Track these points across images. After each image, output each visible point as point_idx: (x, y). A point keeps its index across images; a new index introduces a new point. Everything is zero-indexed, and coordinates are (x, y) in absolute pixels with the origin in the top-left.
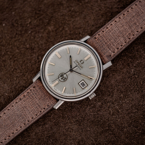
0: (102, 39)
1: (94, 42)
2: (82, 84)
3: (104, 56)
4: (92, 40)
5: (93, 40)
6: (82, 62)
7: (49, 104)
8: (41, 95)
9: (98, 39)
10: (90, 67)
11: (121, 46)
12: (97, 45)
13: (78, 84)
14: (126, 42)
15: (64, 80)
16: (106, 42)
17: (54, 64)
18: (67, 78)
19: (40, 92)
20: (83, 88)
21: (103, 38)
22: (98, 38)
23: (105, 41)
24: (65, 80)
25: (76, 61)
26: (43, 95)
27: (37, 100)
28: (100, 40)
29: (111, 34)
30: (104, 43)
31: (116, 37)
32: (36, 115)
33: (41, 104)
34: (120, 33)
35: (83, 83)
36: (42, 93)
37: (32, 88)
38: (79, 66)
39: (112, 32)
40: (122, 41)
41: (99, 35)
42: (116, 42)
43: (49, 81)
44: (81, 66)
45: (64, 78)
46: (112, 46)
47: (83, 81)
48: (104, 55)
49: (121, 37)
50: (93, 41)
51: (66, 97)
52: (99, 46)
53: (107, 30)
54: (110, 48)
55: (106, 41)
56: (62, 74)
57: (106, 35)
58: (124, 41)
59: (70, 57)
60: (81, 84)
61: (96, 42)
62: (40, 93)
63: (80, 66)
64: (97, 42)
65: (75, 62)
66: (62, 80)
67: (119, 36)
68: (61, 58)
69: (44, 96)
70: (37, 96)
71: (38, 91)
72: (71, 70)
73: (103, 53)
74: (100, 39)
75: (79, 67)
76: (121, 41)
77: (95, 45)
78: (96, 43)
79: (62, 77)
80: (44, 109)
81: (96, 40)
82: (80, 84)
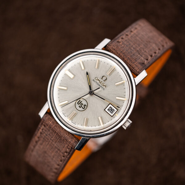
0: (128, 43)
2: (110, 110)
6: (104, 78)
9: (122, 43)
10: (116, 84)
13: (105, 110)
15: (83, 109)
16: (135, 47)
17: (66, 88)
18: (87, 105)
20: (112, 115)
24: (85, 109)
25: (96, 78)
28: (125, 44)
35: (111, 108)
43: (63, 113)
44: (105, 85)
45: (83, 106)
47: (110, 105)
51: (91, 131)
56: (80, 100)
59: (87, 74)
60: (108, 110)
63: (103, 84)
64: (122, 46)
66: (81, 109)
68: (74, 78)
72: (91, 93)
79: (80, 105)
82: (106, 110)
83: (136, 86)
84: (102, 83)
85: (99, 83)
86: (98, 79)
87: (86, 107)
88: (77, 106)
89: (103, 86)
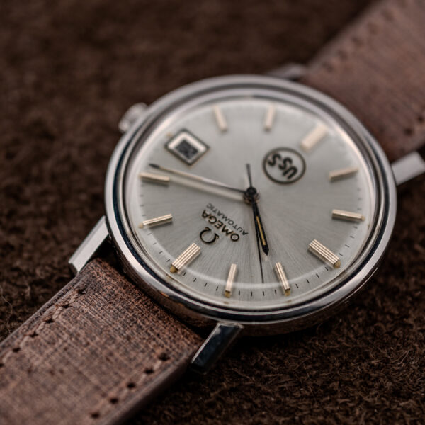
0: (132, 357)
1: (169, 342)
3: (109, 287)
4: (178, 346)
5: (174, 346)
6: (208, 237)
9: (153, 354)
11: (37, 335)
12: (152, 330)
14: (16, 350)
15: (278, 155)
16: (110, 345)
20: (184, 134)
21: (130, 360)
22: (151, 357)
23: (118, 348)
25: (235, 237)
28: (143, 352)
29: (94, 380)
30: (119, 339)
31: (66, 369)
34: (49, 386)
38: (220, 218)
39: (89, 388)
40: (37, 356)
41: (149, 368)
42: (66, 349)
44: (207, 219)
45: (279, 162)
46: (81, 328)
47: (190, 160)
48: (113, 293)
49: (43, 369)
50: (174, 342)
52: (144, 324)
53: (112, 394)
54: (90, 323)
55: (114, 347)
56: (289, 177)
57: (116, 374)
58: (23, 356)
61: (160, 341)
63: (213, 220)
64: (154, 343)
65: (240, 234)
66: (284, 155)
67: (52, 372)
73: (118, 299)
74: (141, 355)
75: (219, 214)
76: (41, 353)
77: (162, 328)
78: (158, 335)
79: (288, 165)
81: (159, 351)
83: (104, 213)
84: (216, 224)
85: (225, 223)
86: (229, 236)
87: (270, 158)
88: (297, 162)
89: (213, 214)
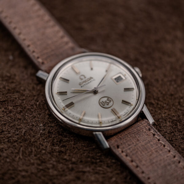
7: (146, 129)
8: (131, 138)
19: (126, 140)
26: (131, 135)
27: (140, 145)
32: (164, 146)
33: (147, 139)
36: (128, 136)
37: (120, 150)
38: (89, 81)
41: (40, 58)
62: (129, 139)
69: (133, 133)
70: (133, 143)
71: (125, 141)
80: (154, 135)
